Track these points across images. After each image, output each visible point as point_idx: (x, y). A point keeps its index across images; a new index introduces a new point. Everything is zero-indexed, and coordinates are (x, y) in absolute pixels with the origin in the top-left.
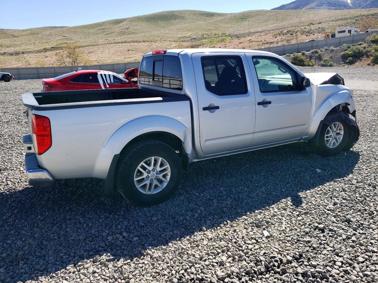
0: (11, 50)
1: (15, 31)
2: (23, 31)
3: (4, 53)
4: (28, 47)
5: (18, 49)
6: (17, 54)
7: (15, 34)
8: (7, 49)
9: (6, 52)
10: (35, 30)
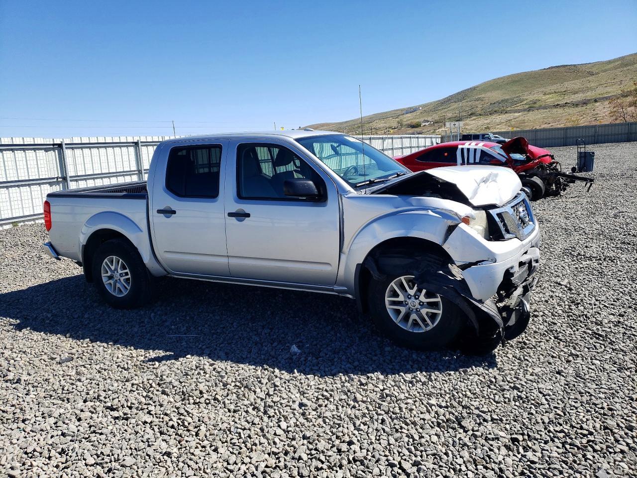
0: (579, 97)
1: (594, 64)
2: (610, 62)
3: (566, 103)
4: (609, 89)
5: (590, 95)
6: (585, 103)
7: (594, 70)
8: (573, 96)
9: (568, 102)
10: (631, 57)
